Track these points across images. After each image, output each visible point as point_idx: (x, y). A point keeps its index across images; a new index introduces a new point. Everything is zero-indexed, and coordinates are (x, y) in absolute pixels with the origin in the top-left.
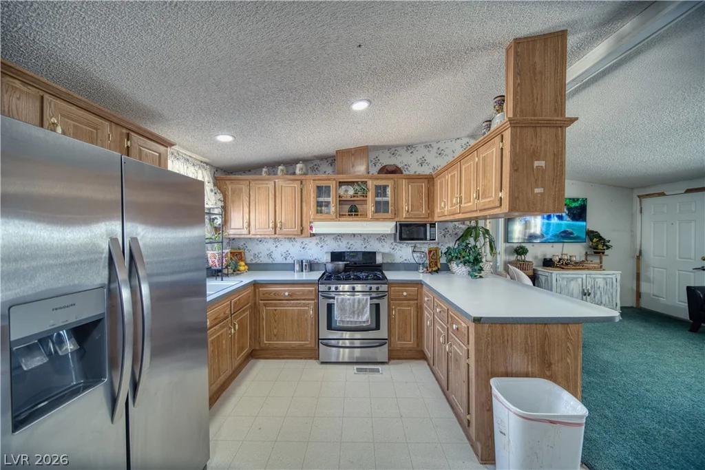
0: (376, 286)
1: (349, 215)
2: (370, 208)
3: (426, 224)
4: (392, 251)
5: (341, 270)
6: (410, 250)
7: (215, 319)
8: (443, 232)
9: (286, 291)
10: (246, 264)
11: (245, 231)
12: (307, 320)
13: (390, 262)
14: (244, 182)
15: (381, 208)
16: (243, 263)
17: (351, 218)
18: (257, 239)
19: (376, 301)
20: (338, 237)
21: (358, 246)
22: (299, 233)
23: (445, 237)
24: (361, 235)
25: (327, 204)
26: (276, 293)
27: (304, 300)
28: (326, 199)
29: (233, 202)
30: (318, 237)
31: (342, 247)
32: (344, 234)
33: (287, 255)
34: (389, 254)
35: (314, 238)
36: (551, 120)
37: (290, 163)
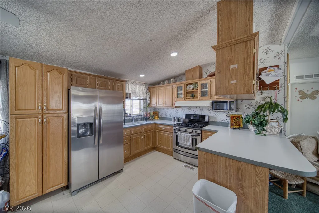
0: (195, 130)
1: (193, 98)
2: (199, 94)
3: (227, 101)
4: (215, 115)
5: (187, 122)
6: (225, 115)
7: (136, 132)
8: (248, 106)
9: (164, 127)
10: (159, 117)
11: (156, 105)
12: (170, 140)
13: (214, 121)
14: (155, 88)
15: (204, 94)
16: (157, 117)
17: (193, 99)
18: (162, 108)
19: (194, 137)
20: (190, 108)
21: (198, 112)
22: (171, 106)
23: (249, 109)
24: (199, 107)
25: (181, 94)
26: (161, 128)
27: (169, 132)
28: (181, 92)
29: (153, 95)
30: (182, 108)
31: (191, 112)
32: (192, 107)
33: (171, 114)
34: (213, 117)
35: (180, 108)
36: (238, 39)
37: (169, 79)
